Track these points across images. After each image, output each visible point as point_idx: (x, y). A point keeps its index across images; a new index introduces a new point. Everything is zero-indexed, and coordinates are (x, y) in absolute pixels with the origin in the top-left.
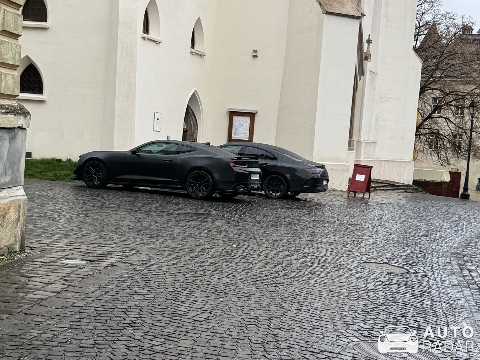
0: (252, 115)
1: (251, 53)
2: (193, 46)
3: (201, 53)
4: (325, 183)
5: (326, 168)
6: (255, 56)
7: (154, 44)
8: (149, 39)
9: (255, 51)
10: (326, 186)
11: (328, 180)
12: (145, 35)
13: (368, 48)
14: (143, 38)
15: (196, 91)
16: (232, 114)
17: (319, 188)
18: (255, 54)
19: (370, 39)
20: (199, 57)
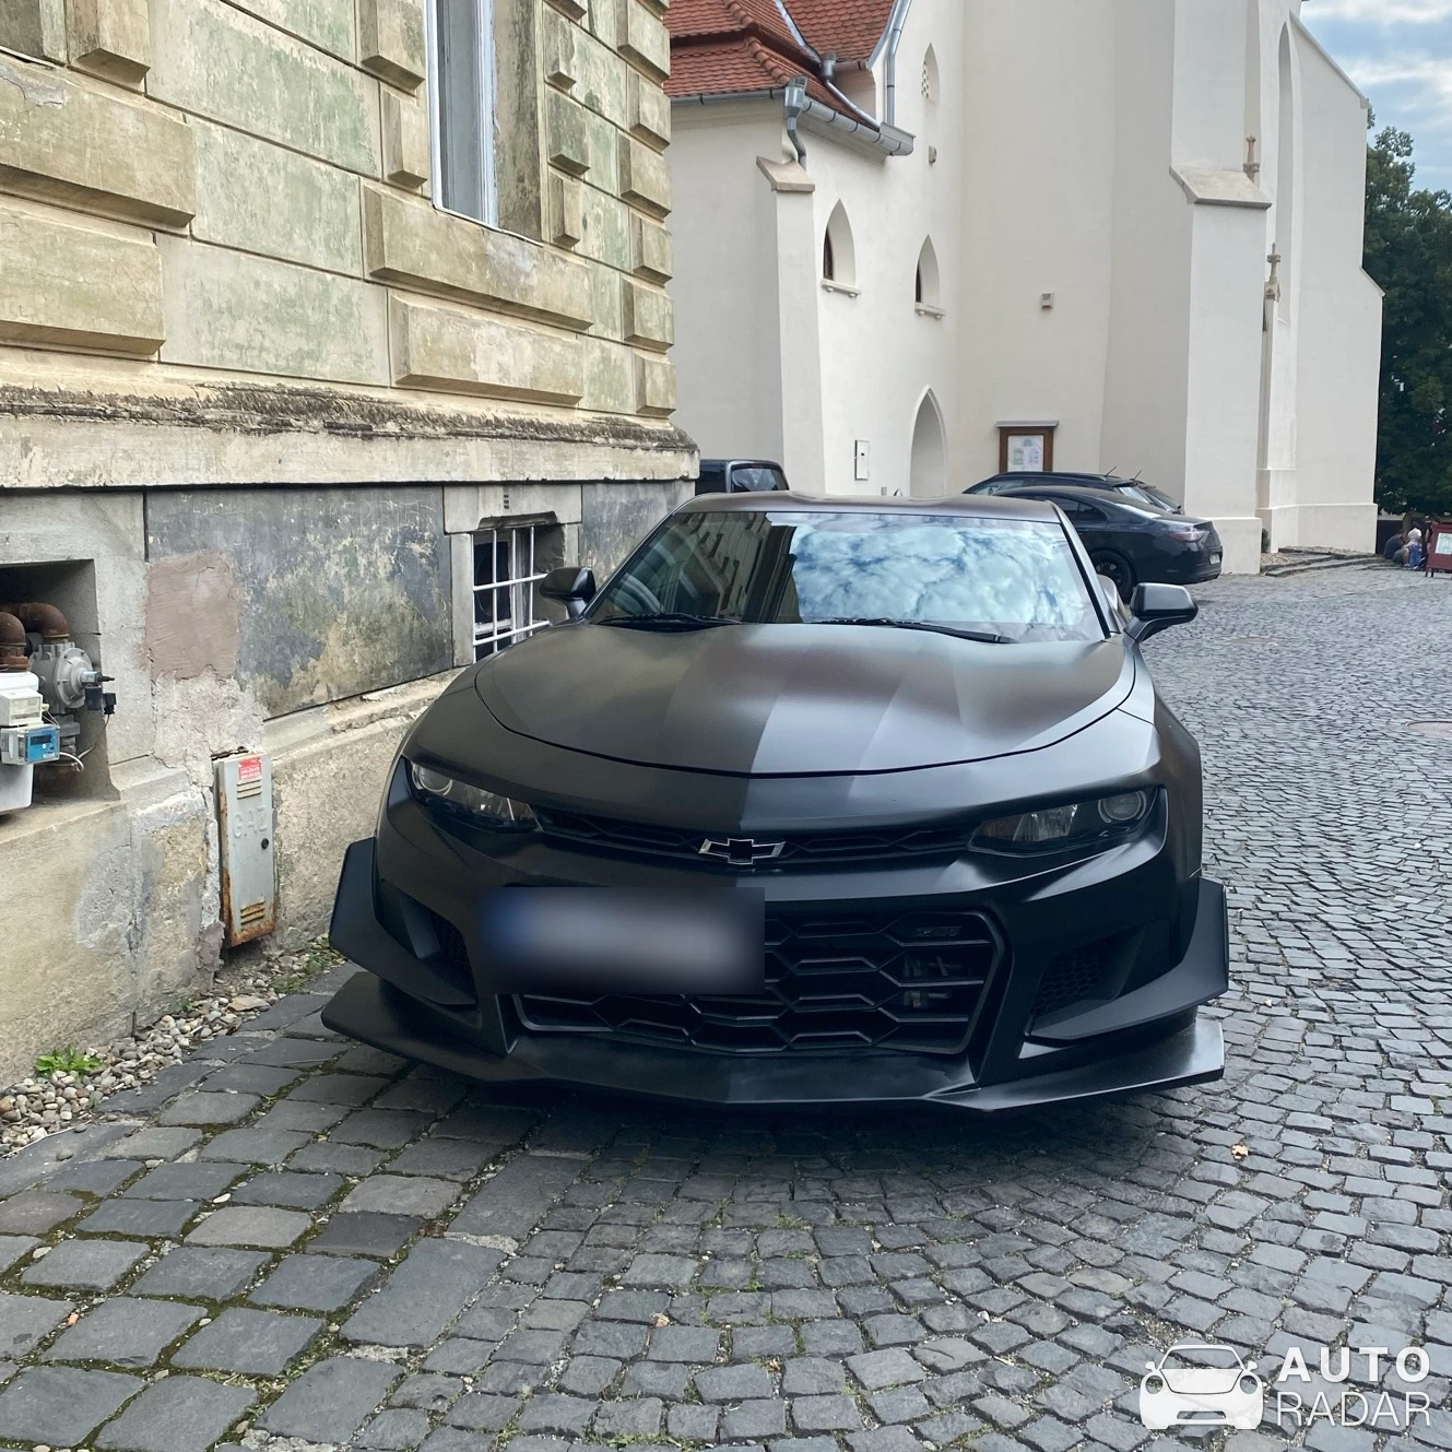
0: (1048, 432)
1: (1036, 303)
2: (918, 298)
3: (935, 311)
4: (1214, 560)
5: (1215, 527)
6: (1047, 308)
7: (845, 298)
8: (837, 290)
9: (1047, 297)
10: (1218, 565)
11: (1221, 555)
12: (829, 282)
13: (1273, 271)
14: (825, 287)
15: (930, 390)
16: (1006, 432)
17: (1202, 573)
18: (1047, 303)
19: (1277, 253)
20: (932, 320)
